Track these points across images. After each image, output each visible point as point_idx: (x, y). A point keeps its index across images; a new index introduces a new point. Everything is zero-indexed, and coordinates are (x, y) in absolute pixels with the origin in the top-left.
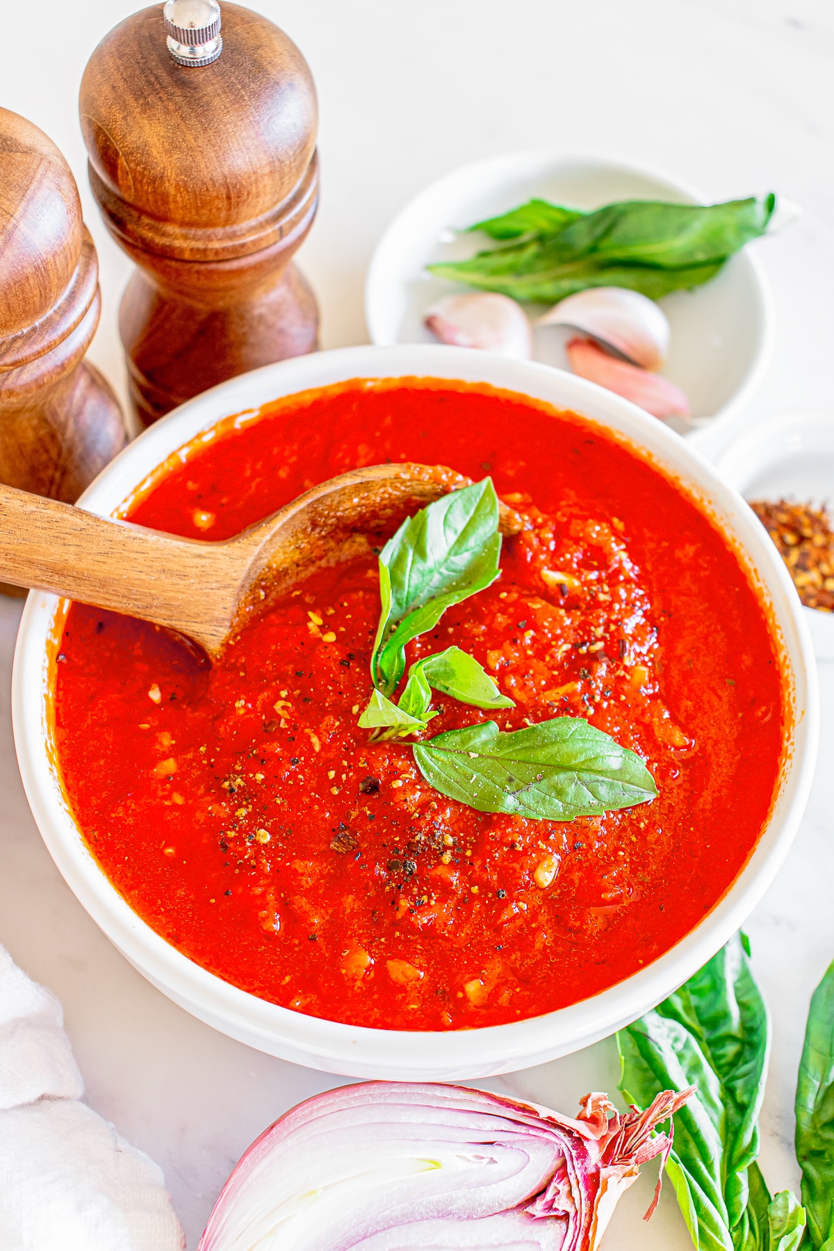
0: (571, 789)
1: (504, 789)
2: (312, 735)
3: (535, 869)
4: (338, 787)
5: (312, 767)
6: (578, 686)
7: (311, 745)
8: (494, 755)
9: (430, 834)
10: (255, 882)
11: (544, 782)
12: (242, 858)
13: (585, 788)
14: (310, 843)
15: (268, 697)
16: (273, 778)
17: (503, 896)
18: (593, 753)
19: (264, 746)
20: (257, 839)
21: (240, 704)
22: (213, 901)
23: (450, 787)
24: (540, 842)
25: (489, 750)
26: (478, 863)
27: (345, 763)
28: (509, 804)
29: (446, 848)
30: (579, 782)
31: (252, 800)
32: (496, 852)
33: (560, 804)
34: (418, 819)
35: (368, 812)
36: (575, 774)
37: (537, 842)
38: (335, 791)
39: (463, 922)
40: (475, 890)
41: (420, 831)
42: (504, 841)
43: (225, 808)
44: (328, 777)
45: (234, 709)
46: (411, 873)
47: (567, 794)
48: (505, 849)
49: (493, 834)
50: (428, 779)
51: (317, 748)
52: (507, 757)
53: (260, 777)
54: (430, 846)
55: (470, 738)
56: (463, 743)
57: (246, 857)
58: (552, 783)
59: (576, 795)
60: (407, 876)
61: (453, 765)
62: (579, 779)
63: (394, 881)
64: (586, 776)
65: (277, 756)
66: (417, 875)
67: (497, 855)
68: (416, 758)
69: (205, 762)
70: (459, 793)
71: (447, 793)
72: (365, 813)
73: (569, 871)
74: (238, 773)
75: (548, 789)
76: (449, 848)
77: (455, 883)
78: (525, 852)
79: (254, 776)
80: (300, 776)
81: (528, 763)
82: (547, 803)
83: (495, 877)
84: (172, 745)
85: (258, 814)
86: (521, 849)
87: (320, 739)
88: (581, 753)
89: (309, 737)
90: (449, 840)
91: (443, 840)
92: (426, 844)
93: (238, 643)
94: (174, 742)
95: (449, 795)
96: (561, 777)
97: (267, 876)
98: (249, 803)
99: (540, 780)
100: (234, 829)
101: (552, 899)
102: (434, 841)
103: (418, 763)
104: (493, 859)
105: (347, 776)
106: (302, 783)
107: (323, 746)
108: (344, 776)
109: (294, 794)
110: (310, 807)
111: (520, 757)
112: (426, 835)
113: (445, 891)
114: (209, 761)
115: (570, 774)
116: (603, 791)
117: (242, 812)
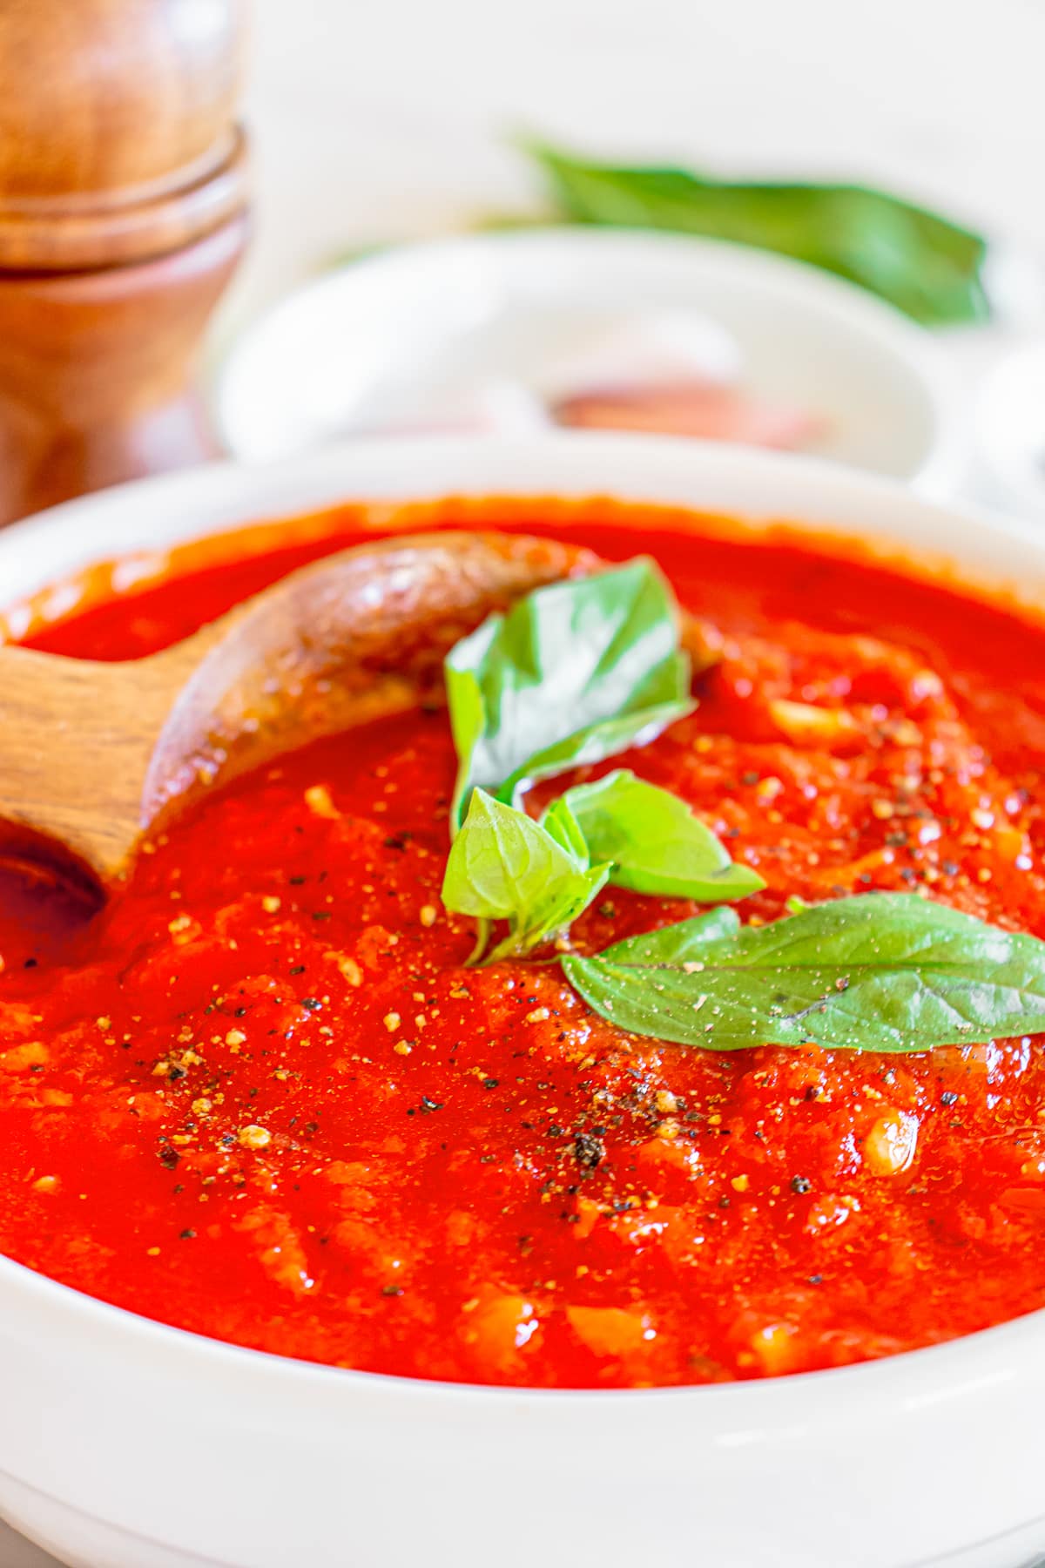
0: (914, 1004)
1: (768, 1012)
2: (341, 959)
3: (868, 1132)
4: (410, 1041)
5: (347, 1015)
6: (887, 856)
7: (341, 980)
8: (737, 963)
9: (626, 1091)
10: (244, 1208)
11: (853, 992)
12: (214, 1173)
13: (942, 1003)
14: (360, 1140)
15: (238, 914)
16: (264, 1039)
17: (805, 1188)
18: (948, 933)
19: (242, 984)
20: (242, 1141)
21: (181, 924)
22: (155, 1251)
23: (651, 1022)
24: (866, 1088)
25: (727, 954)
26: (739, 1131)
27: (420, 997)
28: (784, 1031)
29: (662, 1116)
30: (927, 991)
31: (224, 1085)
32: (774, 1107)
33: (895, 1033)
34: (596, 1066)
35: (482, 1076)
36: (915, 976)
37: (859, 1089)
38: (404, 1048)
39: (726, 1238)
40: (741, 1183)
41: (603, 1087)
42: (790, 1085)
43: (164, 1100)
44: (385, 1027)
45: (168, 937)
46: (595, 1161)
47: (906, 1014)
48: (794, 1102)
49: (764, 1074)
50: (602, 1013)
51: (355, 979)
52: (766, 962)
53: (236, 1038)
54: (628, 1115)
55: (680, 938)
56: (668, 948)
57: (221, 1171)
58: (870, 994)
59: (927, 1014)
60: (587, 1168)
61: (651, 985)
62: (927, 984)
63: (559, 1181)
64: (940, 980)
65: (272, 997)
66: (607, 1164)
67: (779, 1111)
68: (571, 977)
69: (111, 1042)
70: (673, 1029)
71: (645, 1032)
72: (476, 1077)
73: (939, 1143)
74: (186, 1046)
75: (864, 1007)
76: (670, 1114)
77: (695, 1168)
78: (837, 1104)
79: (223, 1040)
80: (325, 1030)
81: (812, 967)
82: (866, 1031)
83: (782, 1154)
84: (36, 1024)
85: (239, 1105)
86: (828, 1099)
87: (360, 964)
88: (923, 933)
89: (335, 964)
90: (669, 1100)
91: (655, 1100)
92: (618, 1111)
93: (160, 850)
94: (39, 1019)
95: (652, 1034)
96: (886, 982)
97: (269, 1199)
98: (216, 1091)
99: (845, 989)
100: (188, 1131)
101: (914, 1195)
102: (636, 1102)
103: (575, 984)
104: (770, 1120)
105: (428, 1017)
106: (329, 1042)
107: (368, 975)
108: (420, 1020)
109: (315, 1060)
110: (351, 1079)
111: (794, 957)
112: (615, 1094)
113: (676, 1187)
114: (119, 1039)
115: (905, 975)
116: (981, 1006)
117: (202, 1106)
